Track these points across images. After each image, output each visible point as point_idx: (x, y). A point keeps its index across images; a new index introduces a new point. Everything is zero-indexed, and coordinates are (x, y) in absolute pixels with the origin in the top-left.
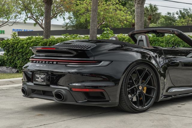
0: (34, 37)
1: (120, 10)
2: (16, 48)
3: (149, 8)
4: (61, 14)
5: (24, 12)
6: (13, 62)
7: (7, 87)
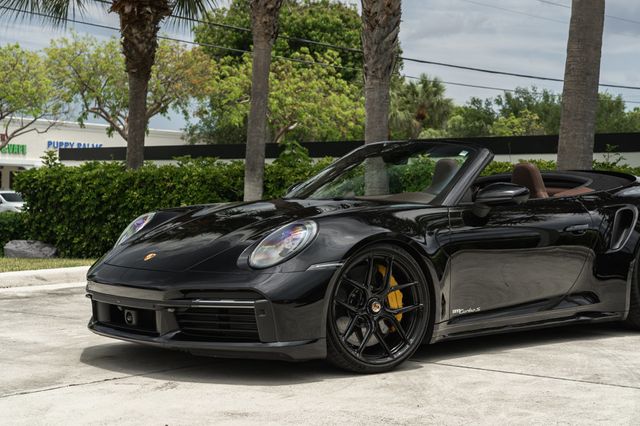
0: (101, 162)
1: (340, 91)
2: (55, 192)
3: (421, 85)
4: (178, 103)
5: (79, 96)
6: (45, 229)
7: (27, 292)
